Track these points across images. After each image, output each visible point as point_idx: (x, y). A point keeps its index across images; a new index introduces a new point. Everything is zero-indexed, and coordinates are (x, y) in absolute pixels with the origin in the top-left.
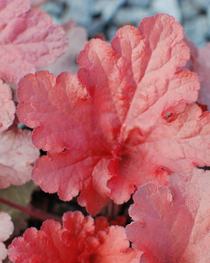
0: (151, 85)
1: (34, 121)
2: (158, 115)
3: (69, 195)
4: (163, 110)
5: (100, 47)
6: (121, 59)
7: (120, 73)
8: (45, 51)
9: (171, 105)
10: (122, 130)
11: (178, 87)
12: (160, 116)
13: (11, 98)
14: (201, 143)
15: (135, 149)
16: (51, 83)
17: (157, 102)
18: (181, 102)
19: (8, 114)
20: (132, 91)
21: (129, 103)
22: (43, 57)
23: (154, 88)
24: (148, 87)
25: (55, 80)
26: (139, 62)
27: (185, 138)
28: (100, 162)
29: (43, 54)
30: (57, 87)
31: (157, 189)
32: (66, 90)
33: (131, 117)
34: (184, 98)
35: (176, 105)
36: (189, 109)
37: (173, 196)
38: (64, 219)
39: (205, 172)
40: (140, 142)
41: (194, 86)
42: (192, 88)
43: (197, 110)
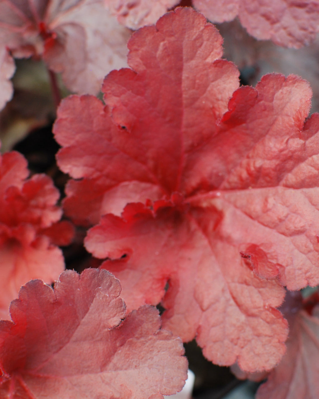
0: (288, 207)
1: (141, 61)
2: (250, 240)
3: (69, 166)
4: (259, 244)
5: (301, 101)
6: (302, 141)
7: (281, 151)
8: (273, 16)
9: (268, 253)
10: (211, 193)
11: (301, 252)
12: (249, 244)
13: (170, 7)
14: (234, 325)
15: (194, 226)
16: (209, 55)
17: (267, 229)
18: (278, 267)
19: (147, 15)
20: (268, 182)
21: (250, 186)
22: (263, 19)
23: (285, 214)
24: (284, 204)
25: (215, 59)
26: (310, 172)
27: (234, 298)
28: (148, 185)
29: (267, 17)
30: (210, 68)
31: (117, 298)
32: (213, 83)
33: (232, 199)
34: (287, 269)
35: (270, 262)
36: (274, 285)
37: (118, 325)
38: (36, 177)
39: (182, 355)
40: (205, 230)
41: (312, 276)
42: (308, 274)
43: (279, 297)
